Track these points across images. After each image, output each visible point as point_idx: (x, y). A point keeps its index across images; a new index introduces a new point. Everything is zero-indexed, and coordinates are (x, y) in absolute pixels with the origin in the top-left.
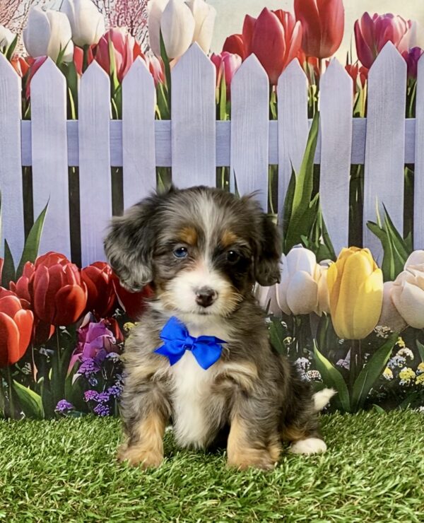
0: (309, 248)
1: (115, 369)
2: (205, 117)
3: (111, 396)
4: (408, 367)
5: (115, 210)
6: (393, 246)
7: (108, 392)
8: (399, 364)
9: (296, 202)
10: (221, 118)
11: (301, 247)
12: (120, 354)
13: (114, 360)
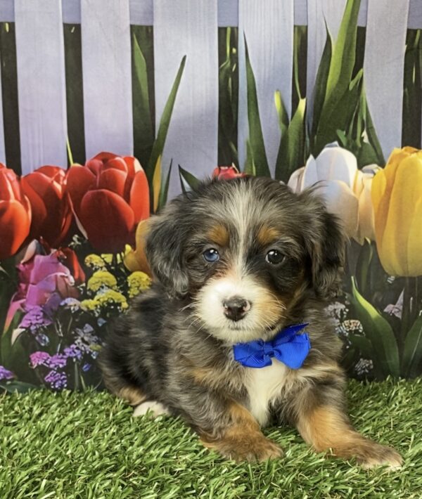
0: (347, 148)
1: (74, 321)
3: (69, 359)
5: (70, 89)
7: (64, 354)
9: (332, 81)
11: (336, 146)
12: (80, 299)
13: (72, 308)
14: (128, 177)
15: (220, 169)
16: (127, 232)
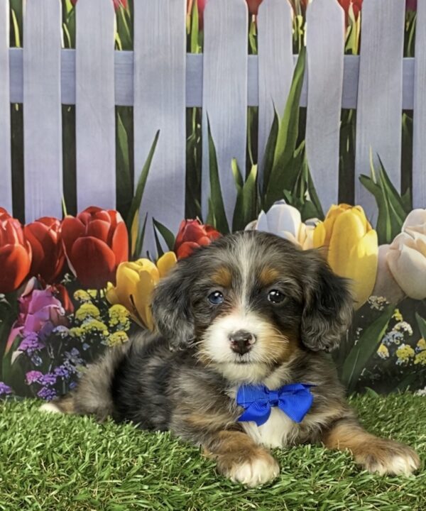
0: (292, 205)
1: (63, 345)
2: (173, 49)
3: (59, 378)
4: (406, 344)
6: (389, 204)
7: (54, 373)
8: (395, 341)
9: (278, 151)
10: (192, 50)
11: (283, 203)
12: (69, 327)
13: (62, 334)
14: (111, 226)
15: (186, 221)
16: (109, 271)
